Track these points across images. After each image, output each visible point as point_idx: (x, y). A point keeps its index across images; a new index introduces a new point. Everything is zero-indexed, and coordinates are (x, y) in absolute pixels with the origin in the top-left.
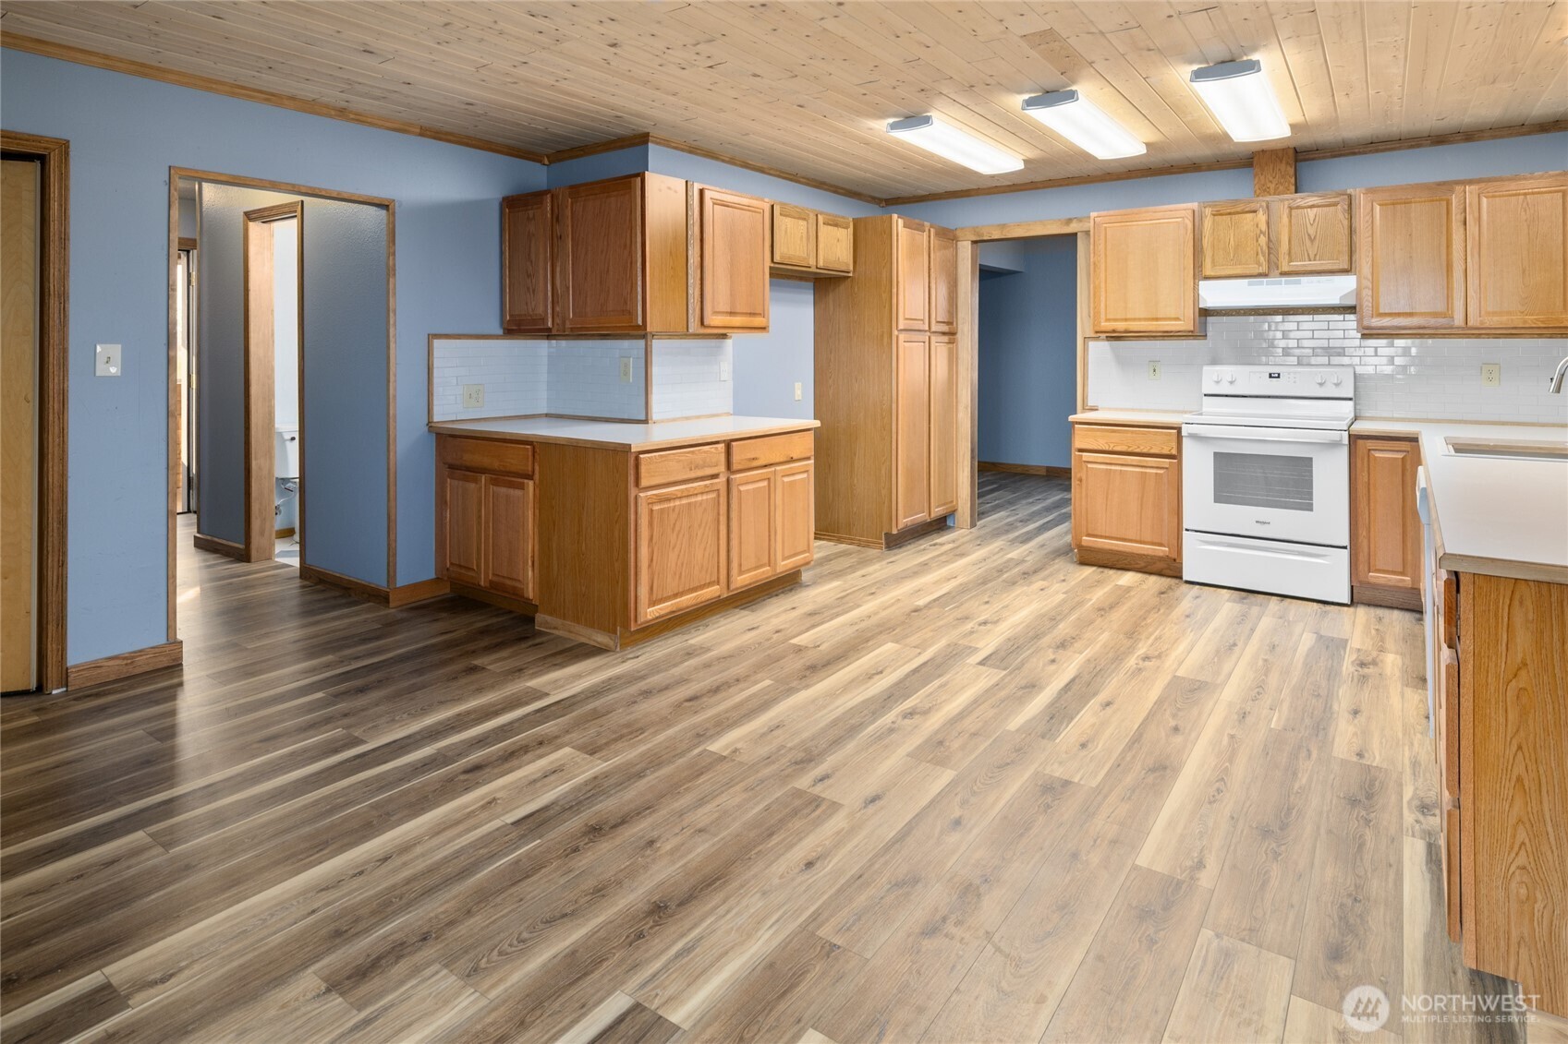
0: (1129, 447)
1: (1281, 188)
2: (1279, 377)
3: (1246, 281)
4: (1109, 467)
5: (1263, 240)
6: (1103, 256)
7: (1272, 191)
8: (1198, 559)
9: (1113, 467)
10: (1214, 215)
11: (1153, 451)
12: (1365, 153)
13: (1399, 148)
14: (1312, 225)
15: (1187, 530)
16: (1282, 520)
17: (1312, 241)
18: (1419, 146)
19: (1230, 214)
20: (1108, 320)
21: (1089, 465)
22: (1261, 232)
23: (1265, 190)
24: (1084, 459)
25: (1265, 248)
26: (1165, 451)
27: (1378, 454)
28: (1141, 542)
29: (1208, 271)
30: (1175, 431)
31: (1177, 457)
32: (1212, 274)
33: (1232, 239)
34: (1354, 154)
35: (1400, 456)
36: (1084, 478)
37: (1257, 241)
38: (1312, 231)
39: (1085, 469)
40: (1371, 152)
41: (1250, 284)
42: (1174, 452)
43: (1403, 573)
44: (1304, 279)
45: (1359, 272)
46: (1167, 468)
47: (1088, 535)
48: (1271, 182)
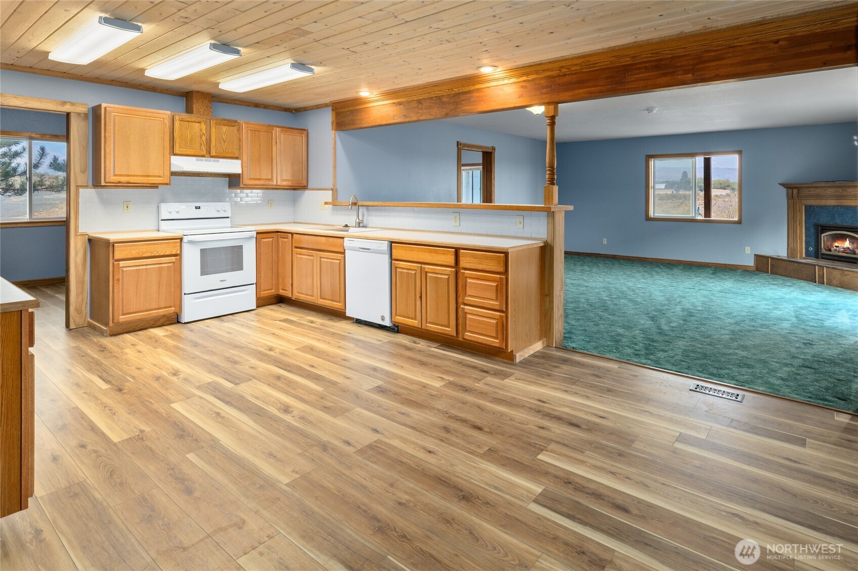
0: (152, 253)
1: (206, 112)
2: (200, 208)
3: (195, 158)
4: (138, 268)
5: (204, 138)
6: (112, 133)
7: (202, 113)
8: (191, 309)
9: (141, 268)
10: (180, 120)
11: (166, 254)
12: (231, 103)
13: (243, 105)
14: (224, 134)
15: (185, 294)
16: (232, 278)
17: (224, 142)
18: (249, 106)
19: (188, 121)
20: (115, 175)
21: (124, 269)
22: (203, 134)
23: (198, 112)
24: (121, 266)
25: (205, 142)
26: (174, 253)
27: (264, 240)
28: (159, 309)
29: (177, 151)
30: (179, 240)
31: (179, 256)
32: (180, 153)
33: (189, 135)
34: (227, 103)
35: (271, 239)
36: (120, 278)
37: (201, 138)
38: (224, 137)
39: (121, 271)
40: (233, 104)
41: (197, 160)
42: (178, 252)
43: (272, 289)
44: (221, 160)
45: (242, 159)
46: (174, 262)
47: (123, 314)
48: (201, 108)
